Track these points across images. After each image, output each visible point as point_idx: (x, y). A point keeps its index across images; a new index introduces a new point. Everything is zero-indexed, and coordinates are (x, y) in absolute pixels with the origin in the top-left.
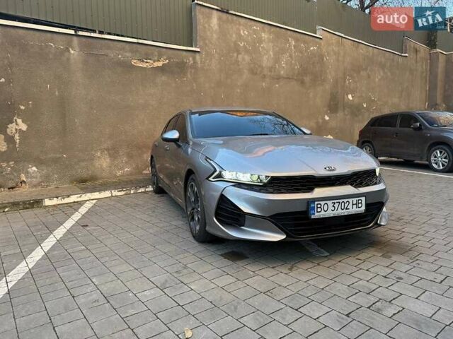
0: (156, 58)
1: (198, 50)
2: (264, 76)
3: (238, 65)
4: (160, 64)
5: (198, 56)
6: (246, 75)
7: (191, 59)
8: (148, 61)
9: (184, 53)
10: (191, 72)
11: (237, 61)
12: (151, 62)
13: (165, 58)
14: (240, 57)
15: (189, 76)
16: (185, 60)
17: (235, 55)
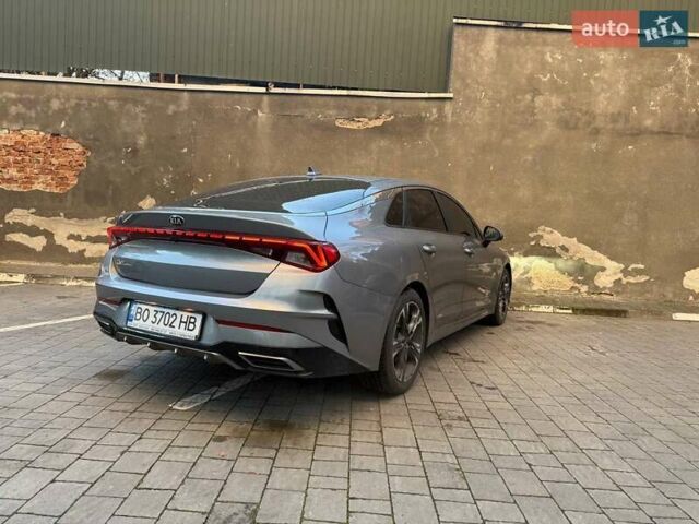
0: (373, 115)
1: (451, 95)
2: (597, 132)
3: (533, 114)
4: (379, 123)
5: (448, 107)
6: (550, 129)
7: (434, 111)
8: (361, 119)
9: (423, 103)
10: (432, 131)
11: (531, 110)
12: (366, 120)
13: (388, 112)
14: (539, 101)
15: (428, 136)
16: (423, 114)
17: (528, 97)
